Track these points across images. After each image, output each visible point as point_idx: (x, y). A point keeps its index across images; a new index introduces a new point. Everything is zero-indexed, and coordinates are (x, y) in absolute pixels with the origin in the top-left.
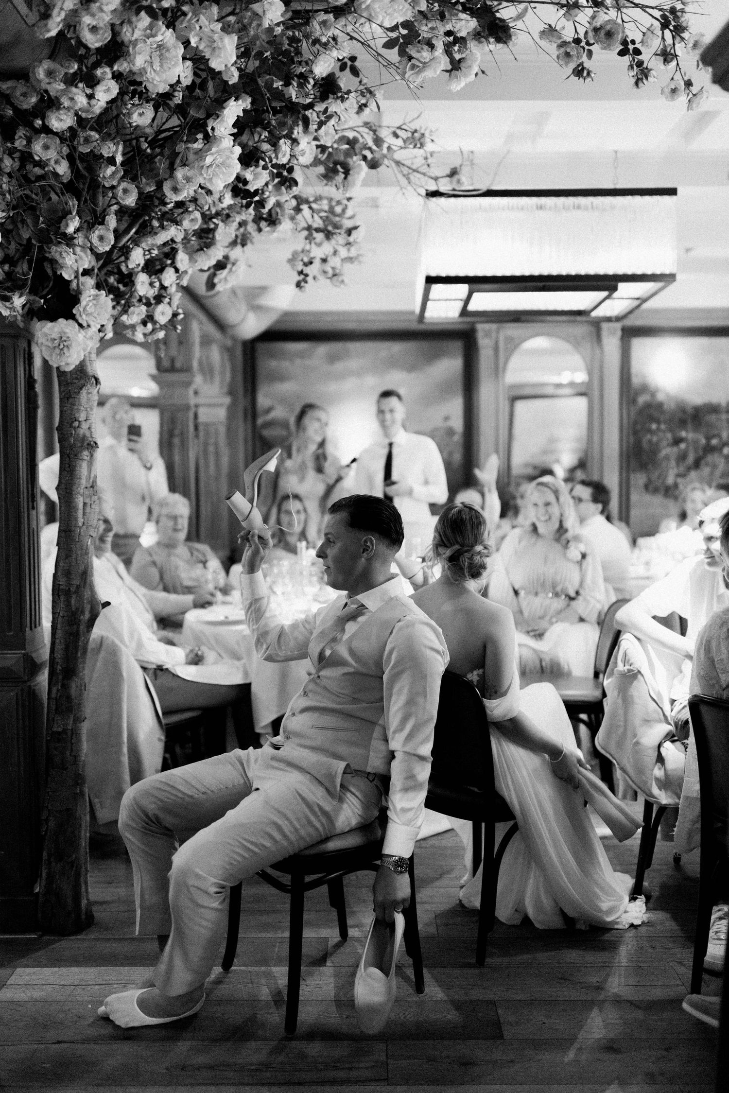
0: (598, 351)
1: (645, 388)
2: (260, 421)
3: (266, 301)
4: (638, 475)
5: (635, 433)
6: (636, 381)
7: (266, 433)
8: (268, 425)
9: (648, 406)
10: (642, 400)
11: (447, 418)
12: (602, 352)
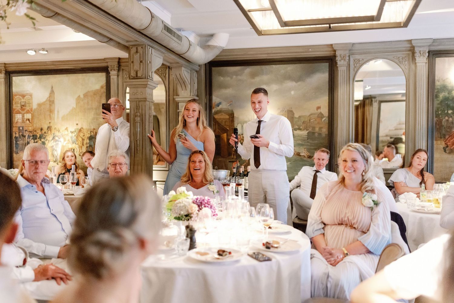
0: (413, 66)
1: (444, 88)
2: (213, 111)
3: (213, 42)
4: (439, 142)
5: (437, 116)
6: (438, 84)
7: (216, 117)
8: (217, 113)
9: (446, 99)
10: (441, 96)
11: (319, 108)
12: (416, 67)
